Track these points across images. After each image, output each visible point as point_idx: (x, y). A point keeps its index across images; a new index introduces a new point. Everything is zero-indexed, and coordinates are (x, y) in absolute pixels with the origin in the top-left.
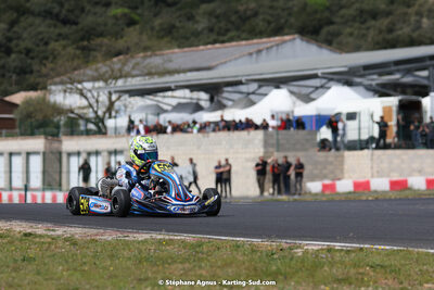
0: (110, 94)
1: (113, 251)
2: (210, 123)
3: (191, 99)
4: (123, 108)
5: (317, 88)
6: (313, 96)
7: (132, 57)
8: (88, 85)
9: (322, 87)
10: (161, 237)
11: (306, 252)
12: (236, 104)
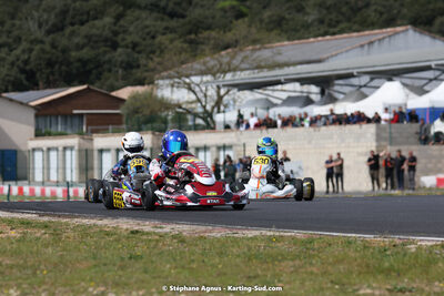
0: (219, 87)
1: (222, 248)
2: (321, 116)
3: (302, 92)
4: (231, 102)
5: (431, 80)
6: (426, 88)
7: (241, 50)
8: (196, 79)
9: (436, 79)
10: (272, 233)
11: (420, 248)
12: (347, 97)
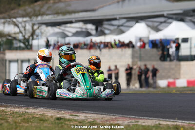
4: (40, 34)
5: (161, 23)
7: (46, 3)
8: (20, 19)
9: (165, 22)
12: (112, 32)
